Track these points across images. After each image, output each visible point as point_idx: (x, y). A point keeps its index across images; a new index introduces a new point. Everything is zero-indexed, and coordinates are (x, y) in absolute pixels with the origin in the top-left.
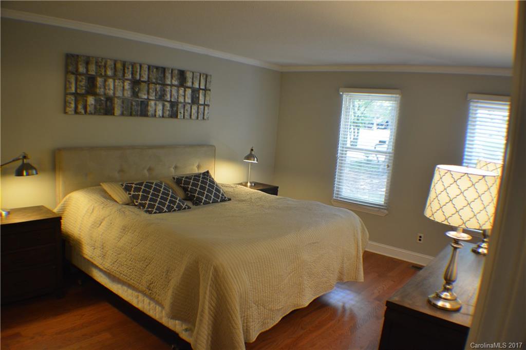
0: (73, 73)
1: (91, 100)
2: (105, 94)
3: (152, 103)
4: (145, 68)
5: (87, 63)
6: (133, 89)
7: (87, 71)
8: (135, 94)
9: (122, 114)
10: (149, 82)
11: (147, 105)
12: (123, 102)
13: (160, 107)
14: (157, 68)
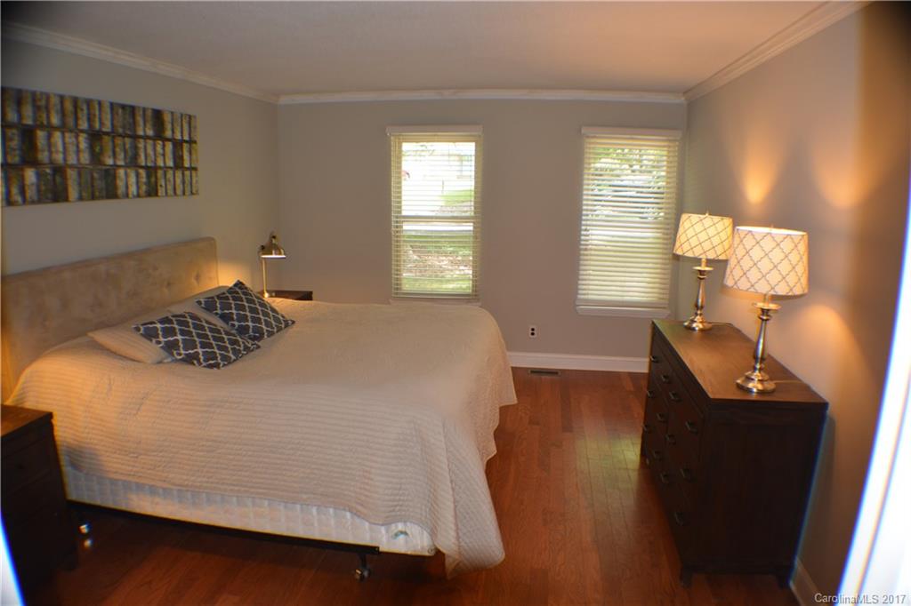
1: (30, 175)
2: (51, 162)
3: (121, 172)
4: (107, 109)
5: (19, 103)
6: (91, 148)
7: (20, 117)
8: (96, 158)
9: (81, 198)
10: (113, 134)
11: (115, 177)
12: (79, 175)
13: (132, 179)
14: (123, 107)
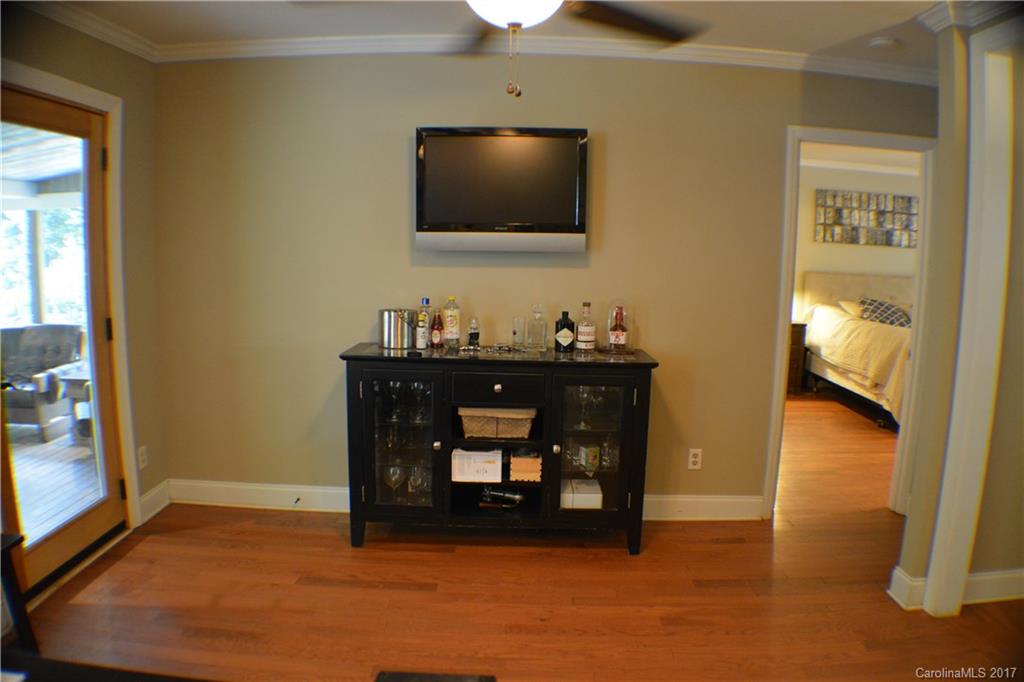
0: (823, 206)
1: (838, 230)
2: (851, 225)
3: (897, 233)
4: (890, 198)
5: (835, 197)
6: (877, 219)
7: (835, 203)
8: (880, 224)
9: (867, 243)
10: (893, 212)
11: (892, 235)
12: (868, 232)
13: (905, 237)
14: (903, 198)
